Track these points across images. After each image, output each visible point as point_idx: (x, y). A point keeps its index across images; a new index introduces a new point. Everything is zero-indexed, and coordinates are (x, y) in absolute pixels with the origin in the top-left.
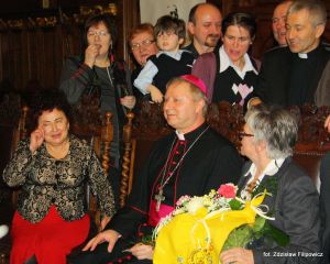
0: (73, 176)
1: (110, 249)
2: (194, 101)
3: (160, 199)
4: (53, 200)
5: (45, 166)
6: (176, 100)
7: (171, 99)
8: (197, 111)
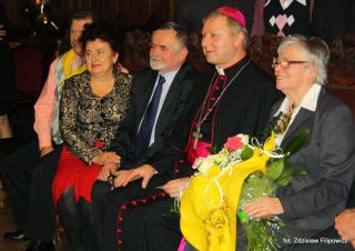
0: (119, 112)
1: (144, 185)
2: (233, 35)
3: (197, 136)
4: (99, 136)
5: (90, 106)
6: (213, 36)
7: (208, 35)
8: (237, 44)
